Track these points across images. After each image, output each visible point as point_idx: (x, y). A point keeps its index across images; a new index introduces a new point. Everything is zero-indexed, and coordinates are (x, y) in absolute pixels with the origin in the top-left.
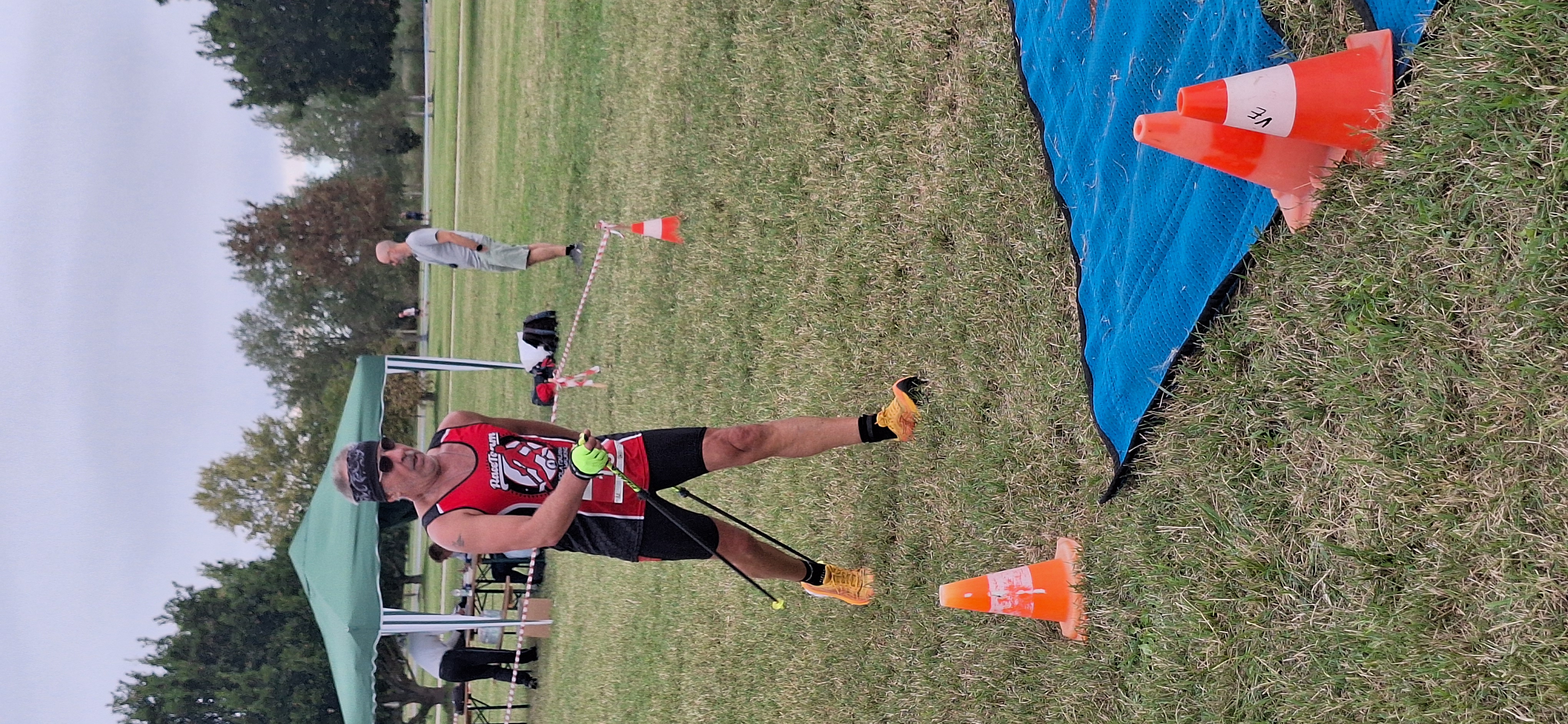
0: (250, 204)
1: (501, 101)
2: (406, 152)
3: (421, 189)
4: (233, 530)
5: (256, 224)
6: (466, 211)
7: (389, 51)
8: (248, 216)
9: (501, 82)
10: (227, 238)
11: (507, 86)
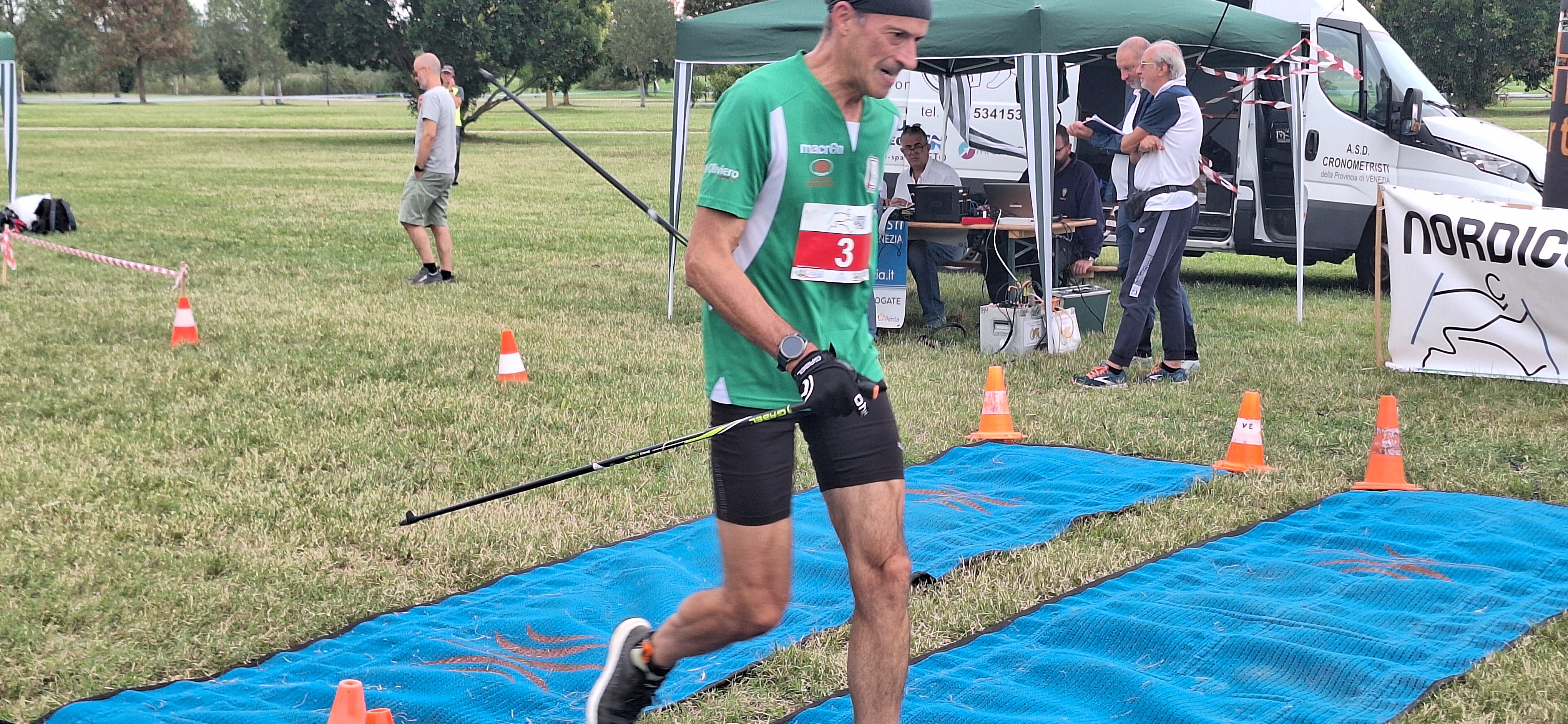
1: (288, 171)
2: (221, 78)
3: (182, 93)
6: (168, 139)
7: (328, 60)
9: (308, 170)
11: (305, 176)
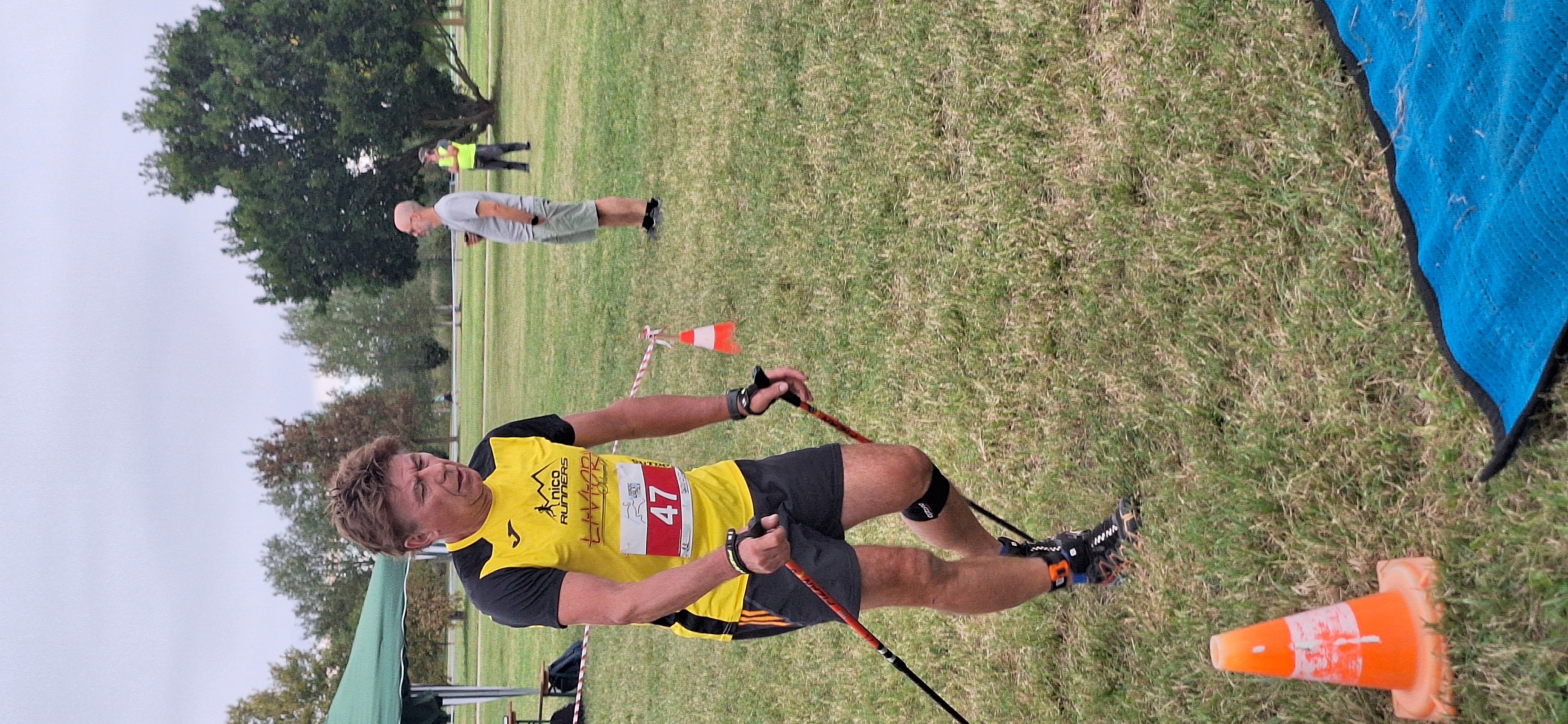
0: (278, 421)
2: (435, 367)
5: (284, 442)
8: (276, 435)
10: (254, 458)
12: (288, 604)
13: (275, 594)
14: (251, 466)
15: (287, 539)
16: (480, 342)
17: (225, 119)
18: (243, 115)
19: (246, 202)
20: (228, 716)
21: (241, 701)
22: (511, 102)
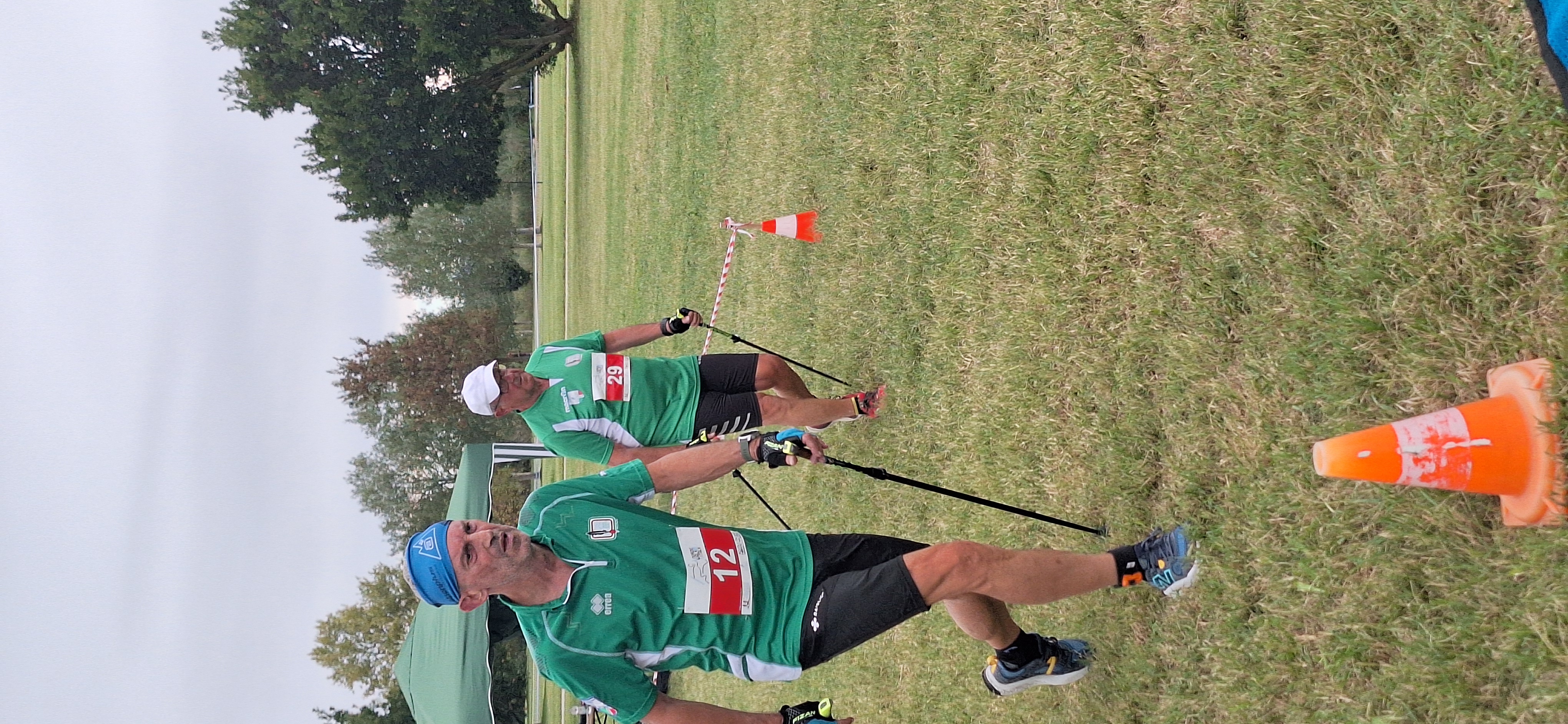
0: (362, 341)
2: (517, 289)
3: (532, 327)
4: (352, 687)
5: (368, 361)
8: (361, 354)
10: (339, 378)
12: (376, 520)
13: (362, 511)
14: (336, 385)
15: (373, 457)
16: (561, 259)
17: (305, 37)
18: (323, 34)
19: (327, 120)
20: (318, 631)
21: (330, 616)
22: (589, 19)
